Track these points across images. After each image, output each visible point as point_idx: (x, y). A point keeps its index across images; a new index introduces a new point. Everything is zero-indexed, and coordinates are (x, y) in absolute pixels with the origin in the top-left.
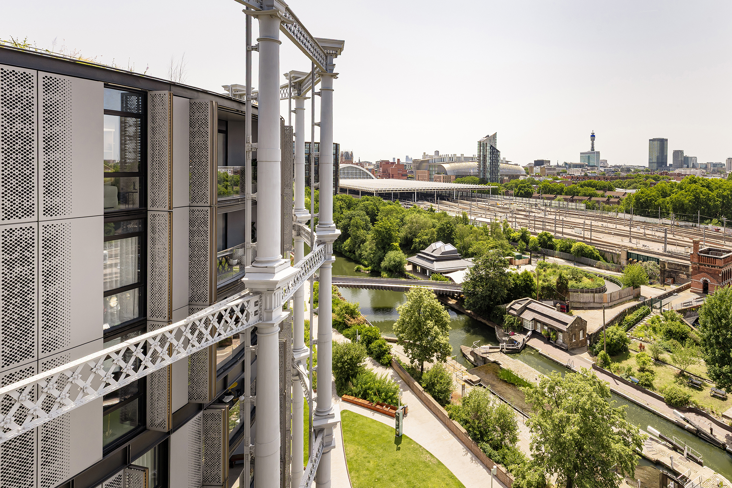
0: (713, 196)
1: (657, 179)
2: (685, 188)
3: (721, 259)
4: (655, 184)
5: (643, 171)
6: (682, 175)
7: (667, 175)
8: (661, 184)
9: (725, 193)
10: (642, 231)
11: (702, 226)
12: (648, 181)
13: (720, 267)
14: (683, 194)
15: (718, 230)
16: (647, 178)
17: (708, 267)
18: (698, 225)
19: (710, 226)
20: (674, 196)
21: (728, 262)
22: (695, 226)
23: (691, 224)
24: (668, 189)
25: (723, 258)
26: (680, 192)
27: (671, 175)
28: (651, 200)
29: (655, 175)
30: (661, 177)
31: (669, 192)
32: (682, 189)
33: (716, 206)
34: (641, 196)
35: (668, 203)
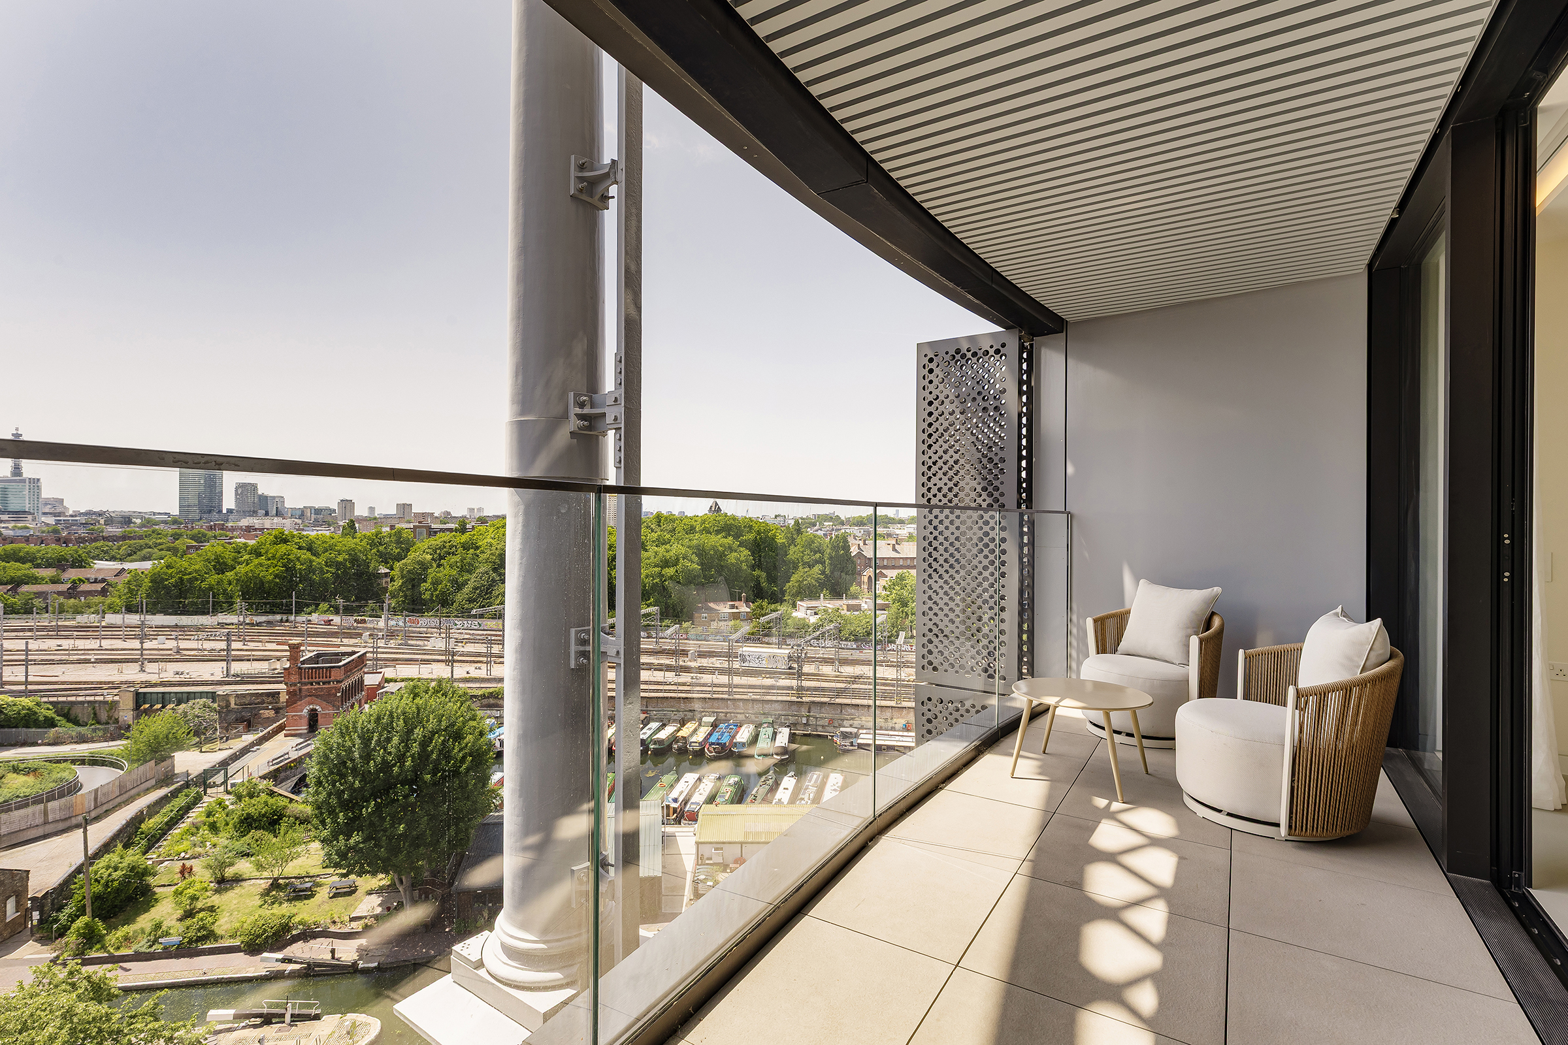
0: (319, 563)
1: (200, 539)
2: (266, 552)
3: (339, 667)
4: (197, 548)
5: (165, 522)
6: (256, 530)
7: (222, 529)
8: (212, 548)
9: (340, 559)
10: (171, 644)
11: (301, 618)
12: (179, 544)
13: (338, 682)
14: (261, 565)
15: (329, 622)
16: (176, 537)
17: (317, 686)
18: (292, 618)
19: (315, 617)
20: (242, 569)
21: (351, 670)
22: (287, 621)
23: (278, 617)
24: (228, 556)
25: (344, 665)
26: (256, 561)
27: (233, 529)
28: (191, 581)
29: (195, 531)
30: (210, 533)
31: (230, 562)
32: (259, 555)
33: (325, 582)
34: (166, 574)
35: (230, 584)
